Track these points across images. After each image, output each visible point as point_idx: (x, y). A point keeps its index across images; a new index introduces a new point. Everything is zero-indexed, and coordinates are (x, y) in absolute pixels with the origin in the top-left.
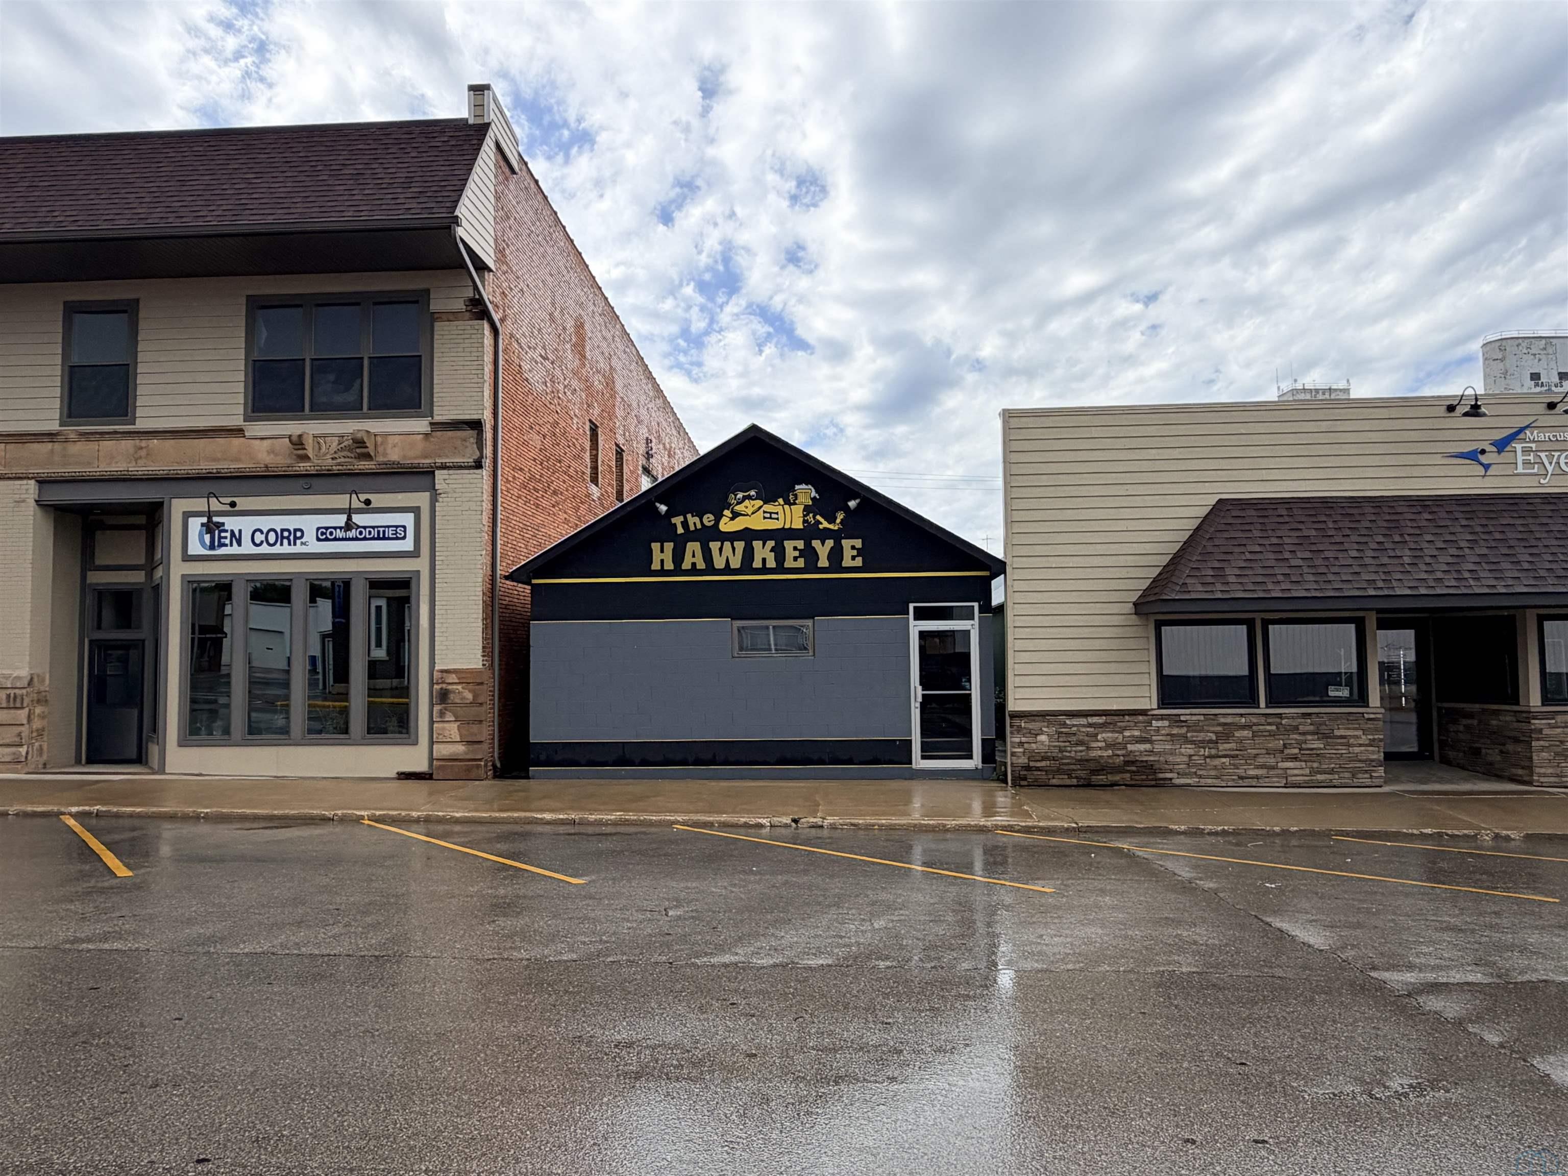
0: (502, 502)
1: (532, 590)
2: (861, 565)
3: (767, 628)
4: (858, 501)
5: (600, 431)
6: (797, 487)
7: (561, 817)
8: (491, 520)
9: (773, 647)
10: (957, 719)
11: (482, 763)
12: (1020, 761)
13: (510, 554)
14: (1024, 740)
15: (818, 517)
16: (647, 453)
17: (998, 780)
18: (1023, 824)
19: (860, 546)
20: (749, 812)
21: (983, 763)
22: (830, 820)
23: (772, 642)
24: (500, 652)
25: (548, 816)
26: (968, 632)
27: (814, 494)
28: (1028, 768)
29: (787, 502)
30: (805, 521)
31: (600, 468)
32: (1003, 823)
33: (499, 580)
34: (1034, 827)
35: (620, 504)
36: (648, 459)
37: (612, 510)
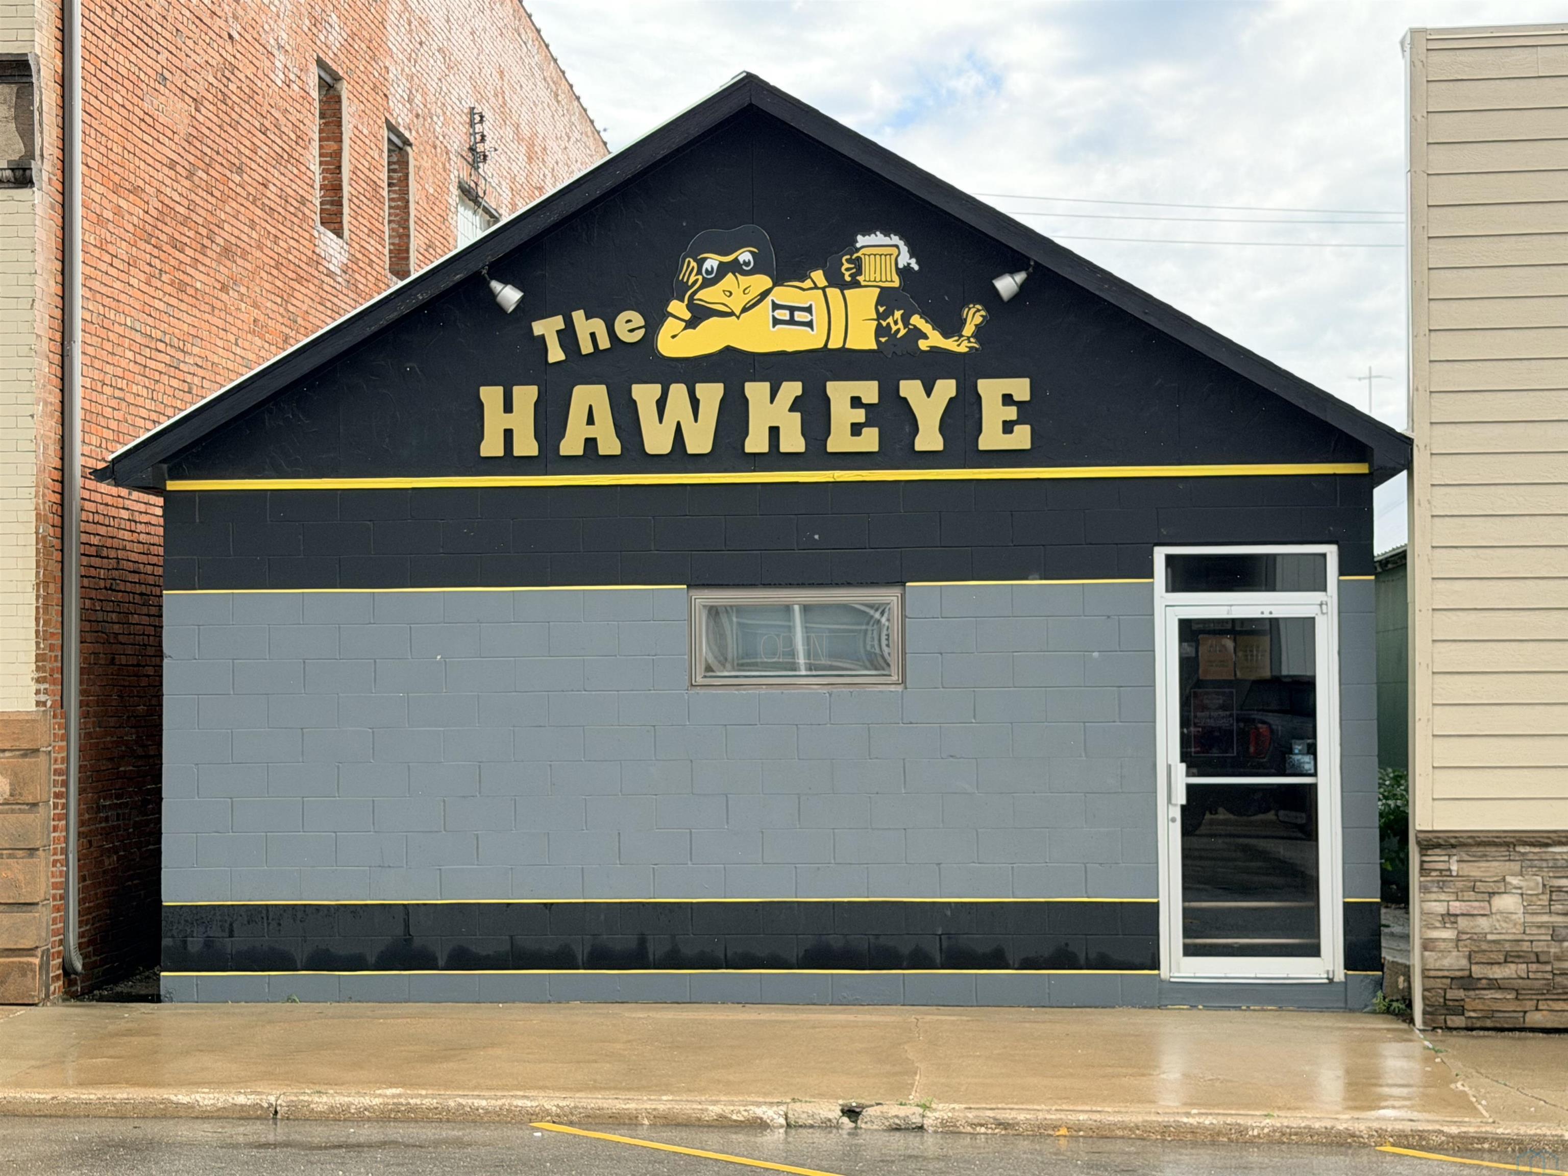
0: (88, 277)
1: (165, 508)
2: (1027, 445)
3: (788, 609)
4: (1020, 277)
5: (345, 90)
6: (861, 240)
7: (241, 1100)
8: (57, 324)
9: (801, 660)
10: (1282, 850)
11: (37, 961)
12: (1446, 962)
13: (108, 412)
14: (1456, 907)
15: (917, 320)
16: (472, 149)
17: (1388, 1011)
18: (1454, 1130)
19: (1026, 397)
20: (729, 1087)
21: (1347, 967)
22: (941, 1111)
23: (800, 647)
24: (82, 671)
25: (206, 1098)
26: (1308, 624)
27: (905, 259)
28: (1467, 982)
29: (836, 280)
30: (880, 331)
31: (346, 188)
32: (1399, 1126)
33: (79, 481)
34: (1482, 1139)
35: (401, 284)
36: (474, 166)
37: (377, 298)
